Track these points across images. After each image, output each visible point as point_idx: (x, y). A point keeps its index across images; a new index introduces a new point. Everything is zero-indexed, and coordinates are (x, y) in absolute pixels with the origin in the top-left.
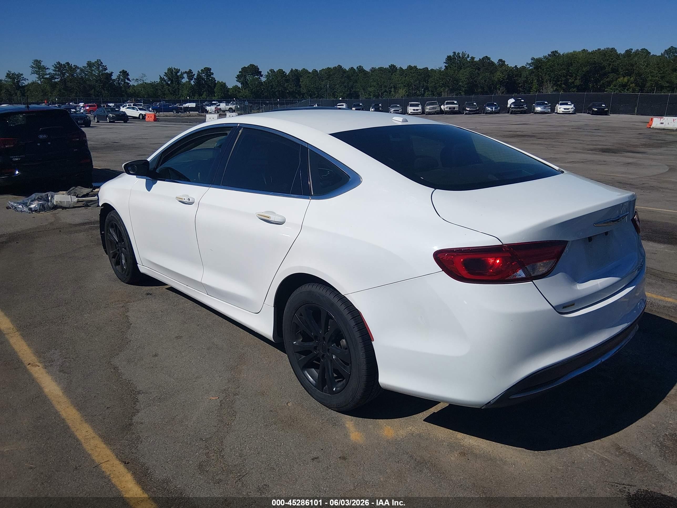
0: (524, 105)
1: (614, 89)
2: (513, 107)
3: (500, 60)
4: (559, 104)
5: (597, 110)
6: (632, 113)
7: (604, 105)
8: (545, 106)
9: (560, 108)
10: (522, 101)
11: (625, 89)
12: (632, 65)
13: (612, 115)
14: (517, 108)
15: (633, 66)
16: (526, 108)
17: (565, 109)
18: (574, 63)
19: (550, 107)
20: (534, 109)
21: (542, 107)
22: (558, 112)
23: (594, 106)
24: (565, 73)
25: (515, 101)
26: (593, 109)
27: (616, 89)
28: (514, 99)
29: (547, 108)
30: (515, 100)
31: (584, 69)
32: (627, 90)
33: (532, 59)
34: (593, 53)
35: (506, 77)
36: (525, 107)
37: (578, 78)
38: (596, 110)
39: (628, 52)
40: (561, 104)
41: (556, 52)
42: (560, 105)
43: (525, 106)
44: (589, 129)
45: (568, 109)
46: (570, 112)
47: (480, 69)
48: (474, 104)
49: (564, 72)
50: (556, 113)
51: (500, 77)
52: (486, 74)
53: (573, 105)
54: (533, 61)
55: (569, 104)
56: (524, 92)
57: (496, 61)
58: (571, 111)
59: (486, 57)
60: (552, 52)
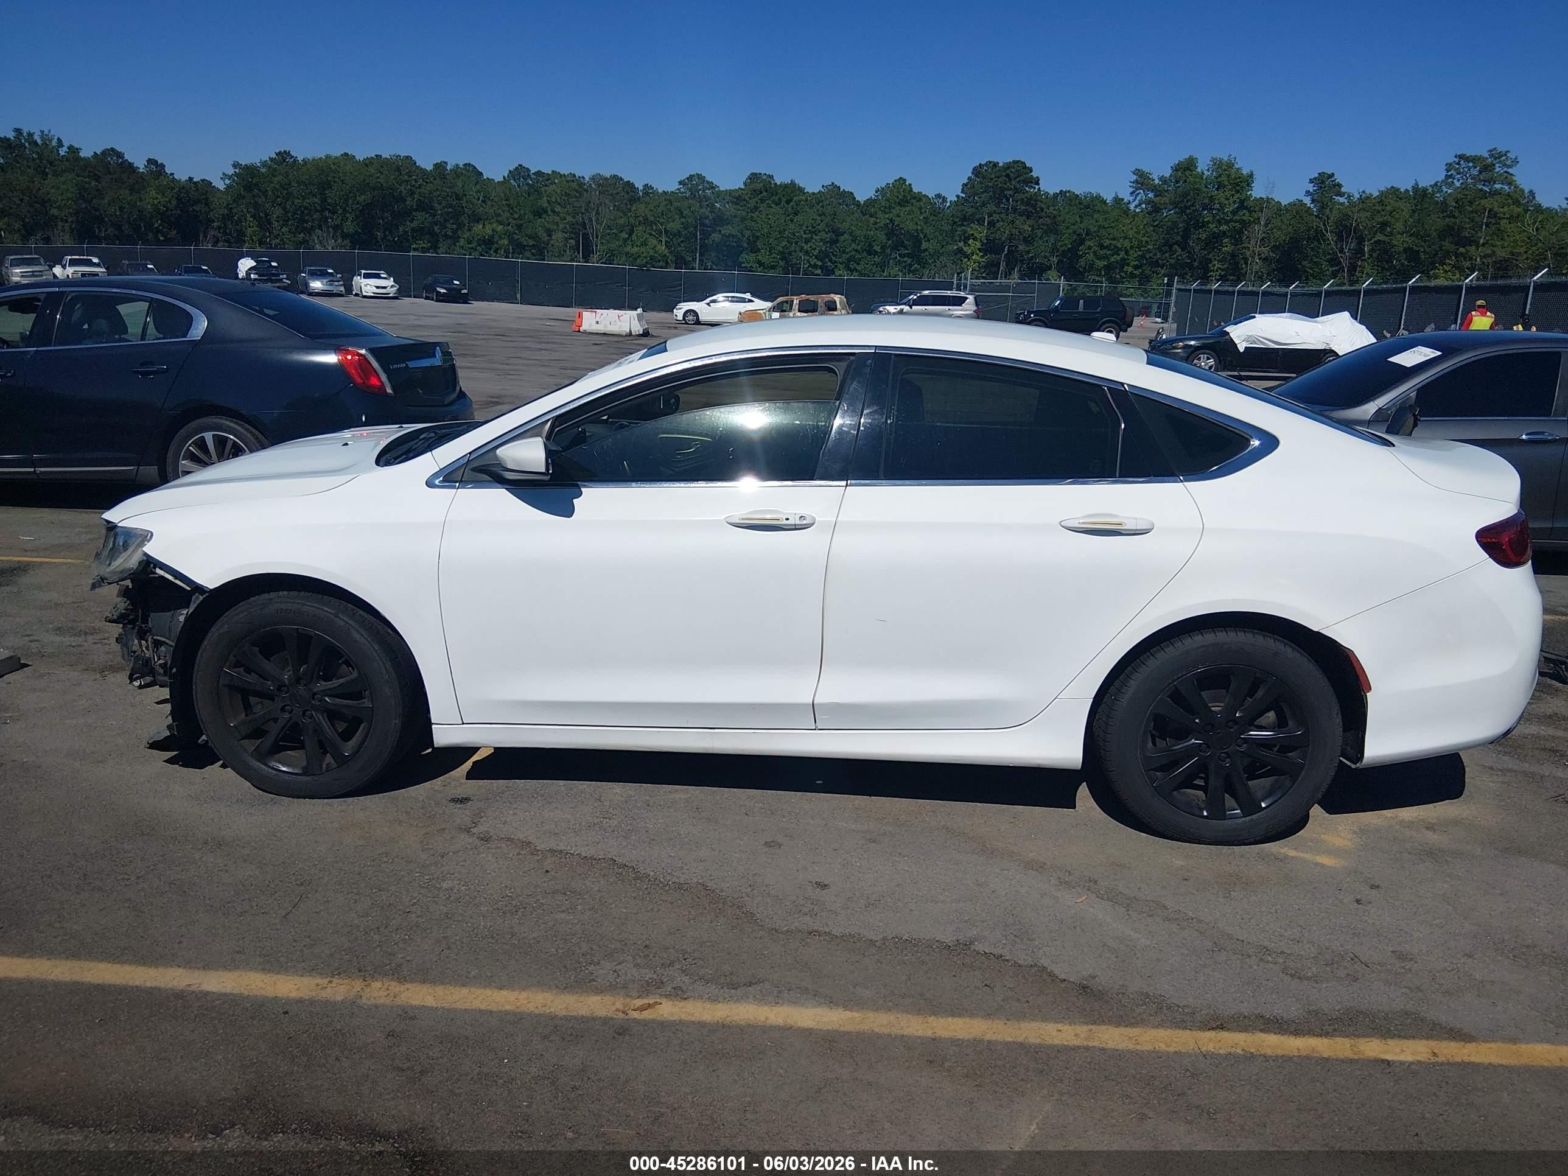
0: (282, 274)
1: (469, 248)
2: (255, 280)
3: (150, 161)
4: (360, 275)
5: (445, 291)
6: (512, 300)
7: (458, 283)
8: (331, 278)
9: (366, 285)
10: (274, 264)
11: (490, 249)
12: (458, 198)
13: (477, 305)
14: (266, 281)
15: (460, 199)
16: (287, 281)
17: (377, 287)
18: (335, 182)
19: (342, 283)
20: (307, 285)
21: (325, 281)
22: (364, 294)
23: (437, 283)
24: (318, 204)
25: (255, 264)
26: (438, 289)
27: (472, 248)
28: (252, 259)
29: (336, 283)
30: (255, 261)
31: (361, 199)
32: (496, 251)
33: (235, 166)
34: (368, 163)
35: (174, 202)
36: (284, 280)
37: (350, 217)
38: (443, 291)
39: (440, 167)
40: (367, 276)
41: (287, 153)
42: (364, 278)
43: (285, 276)
44: (483, 335)
45: (385, 288)
46: (391, 295)
47: (101, 178)
48: (149, 266)
49: (316, 203)
50: (357, 295)
51: (160, 203)
52: (121, 192)
53: (392, 279)
54: (237, 170)
55: (382, 276)
56: (228, 241)
57: (140, 164)
58: (392, 291)
59: (113, 149)
60: (279, 154)
